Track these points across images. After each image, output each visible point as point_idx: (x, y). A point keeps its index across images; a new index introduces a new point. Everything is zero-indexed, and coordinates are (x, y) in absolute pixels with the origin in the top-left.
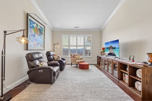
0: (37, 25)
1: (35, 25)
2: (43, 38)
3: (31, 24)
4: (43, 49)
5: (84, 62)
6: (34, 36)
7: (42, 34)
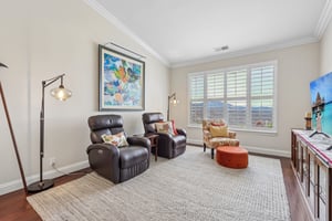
0: (124, 62)
1: (118, 64)
2: (140, 87)
3: (108, 62)
4: (141, 108)
5: (237, 144)
6: (117, 84)
7: (136, 78)
